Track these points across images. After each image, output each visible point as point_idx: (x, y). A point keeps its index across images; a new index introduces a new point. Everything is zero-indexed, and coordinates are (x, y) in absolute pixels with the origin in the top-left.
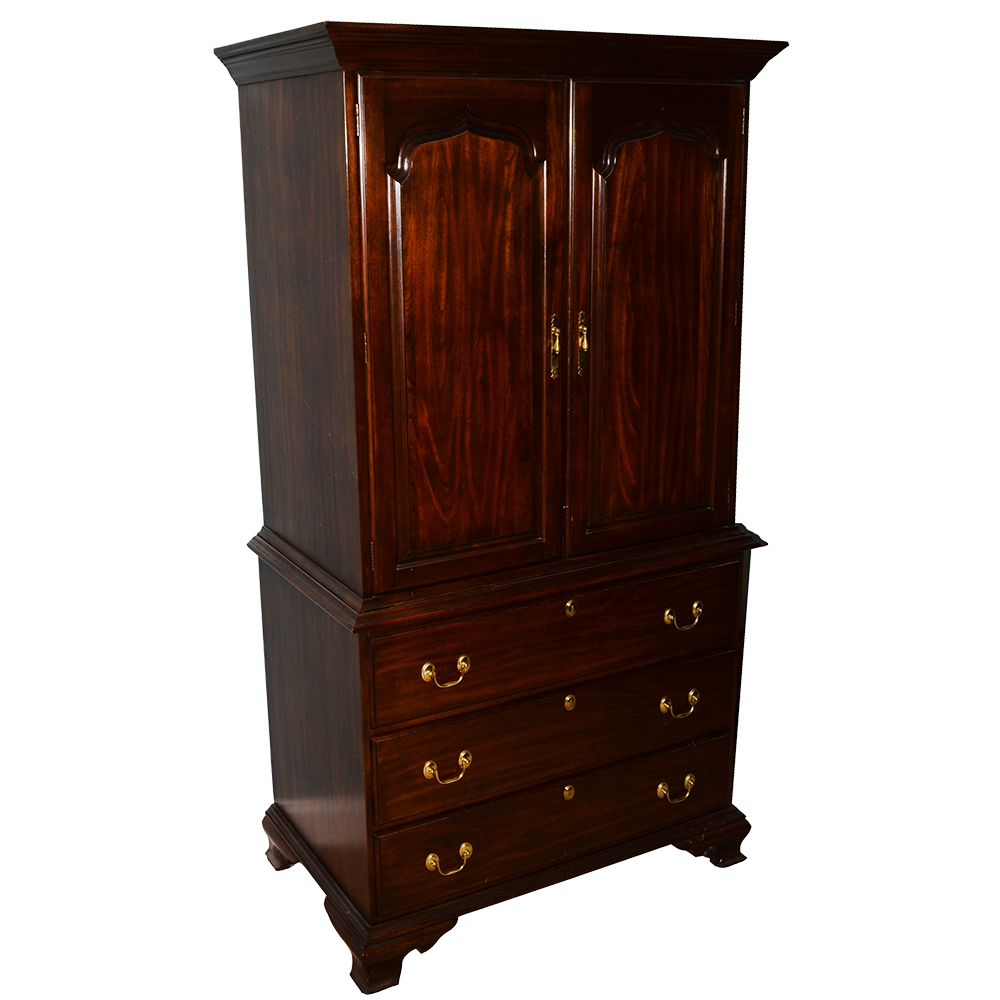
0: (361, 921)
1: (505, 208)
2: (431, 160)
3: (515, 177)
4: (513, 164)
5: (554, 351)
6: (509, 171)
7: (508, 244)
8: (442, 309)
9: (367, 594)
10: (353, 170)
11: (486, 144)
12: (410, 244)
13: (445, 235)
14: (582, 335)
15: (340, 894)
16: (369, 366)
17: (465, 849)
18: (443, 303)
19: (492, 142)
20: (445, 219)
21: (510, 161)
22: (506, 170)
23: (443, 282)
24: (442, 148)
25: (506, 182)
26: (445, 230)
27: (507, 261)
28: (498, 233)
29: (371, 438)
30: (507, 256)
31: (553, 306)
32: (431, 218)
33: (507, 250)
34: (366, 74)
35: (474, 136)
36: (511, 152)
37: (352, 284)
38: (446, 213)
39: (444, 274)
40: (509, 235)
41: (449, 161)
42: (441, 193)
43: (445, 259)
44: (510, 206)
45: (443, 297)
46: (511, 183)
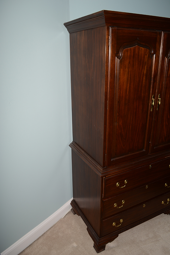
0: (97, 236)
1: (145, 67)
2: (128, 53)
3: (148, 58)
4: (148, 55)
5: (152, 105)
6: (146, 57)
7: (144, 77)
8: (127, 94)
9: (104, 167)
10: (107, 55)
11: (142, 49)
12: (121, 77)
13: (130, 74)
14: (159, 100)
15: (91, 228)
16: (108, 110)
17: (121, 221)
18: (128, 93)
19: (143, 48)
20: (130, 70)
21: (147, 54)
22: (146, 56)
23: (128, 87)
24: (131, 49)
25: (145, 60)
26: (130, 73)
27: (144, 81)
28: (142, 74)
29: (107, 128)
30: (144, 80)
31: (153, 93)
32: (127, 69)
33: (144, 78)
34: (112, 27)
35: (139, 47)
36: (147, 52)
37: (105, 88)
38: (130, 68)
39: (129, 85)
40: (145, 74)
41: (132, 53)
42: (129, 63)
43: (129, 81)
44: (146, 66)
45: (128, 91)
46: (147, 60)
